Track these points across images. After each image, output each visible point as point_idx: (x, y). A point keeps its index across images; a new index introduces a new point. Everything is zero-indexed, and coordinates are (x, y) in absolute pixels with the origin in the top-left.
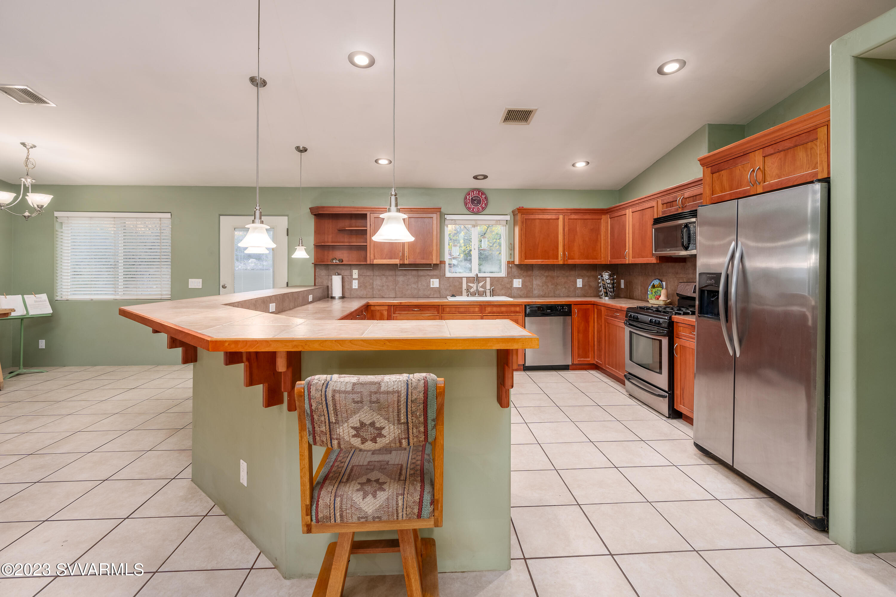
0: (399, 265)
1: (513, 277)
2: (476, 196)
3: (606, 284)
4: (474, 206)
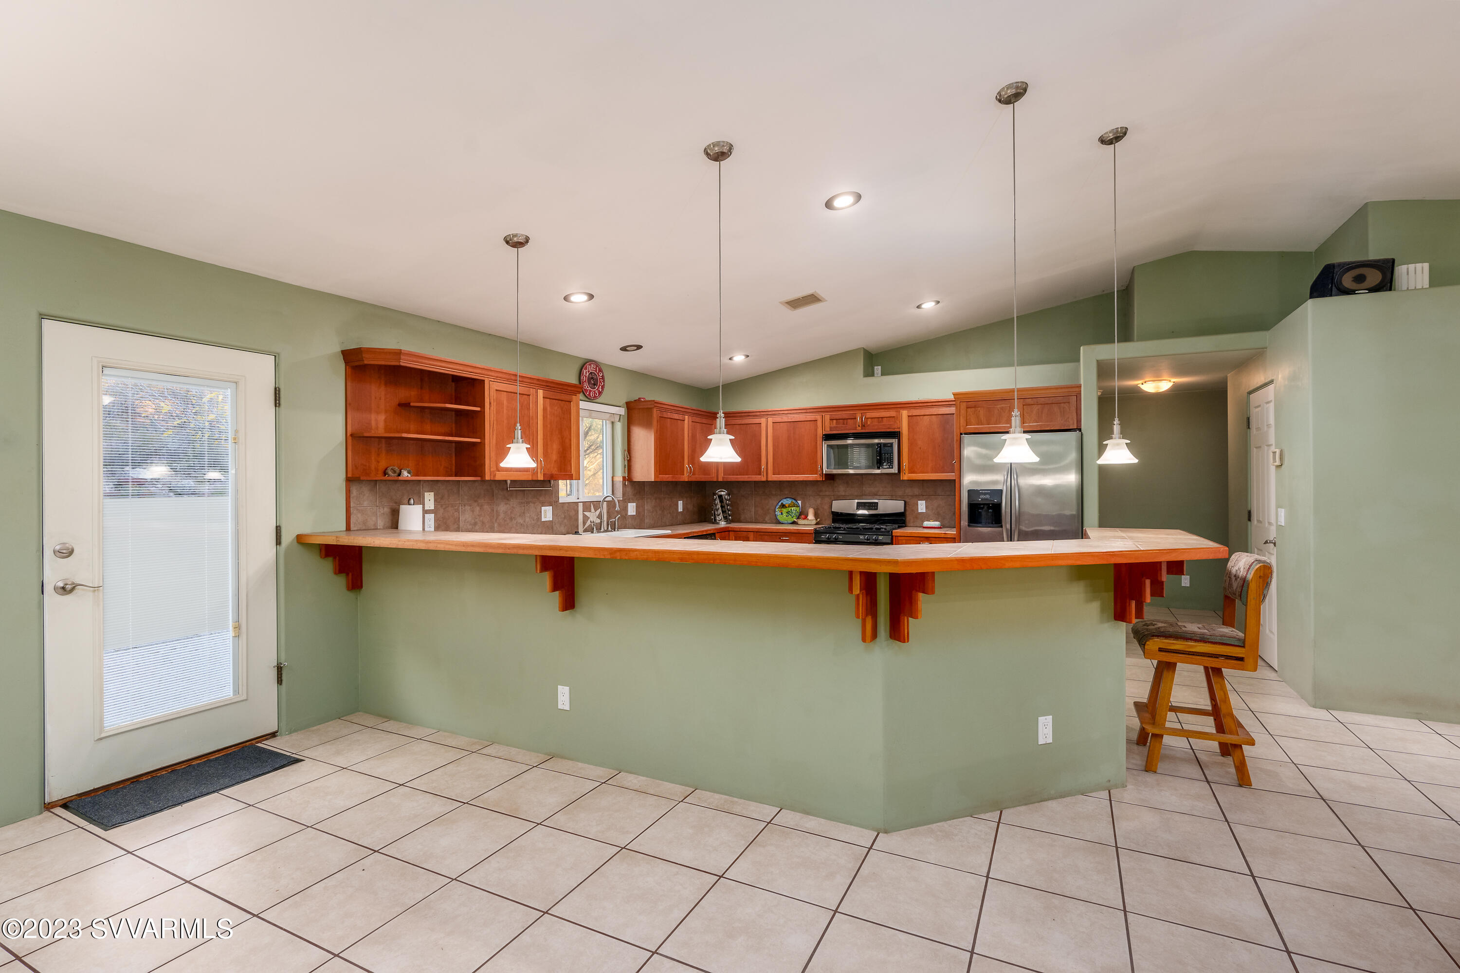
0: (509, 482)
1: (628, 500)
2: (593, 372)
3: (726, 505)
4: (590, 387)
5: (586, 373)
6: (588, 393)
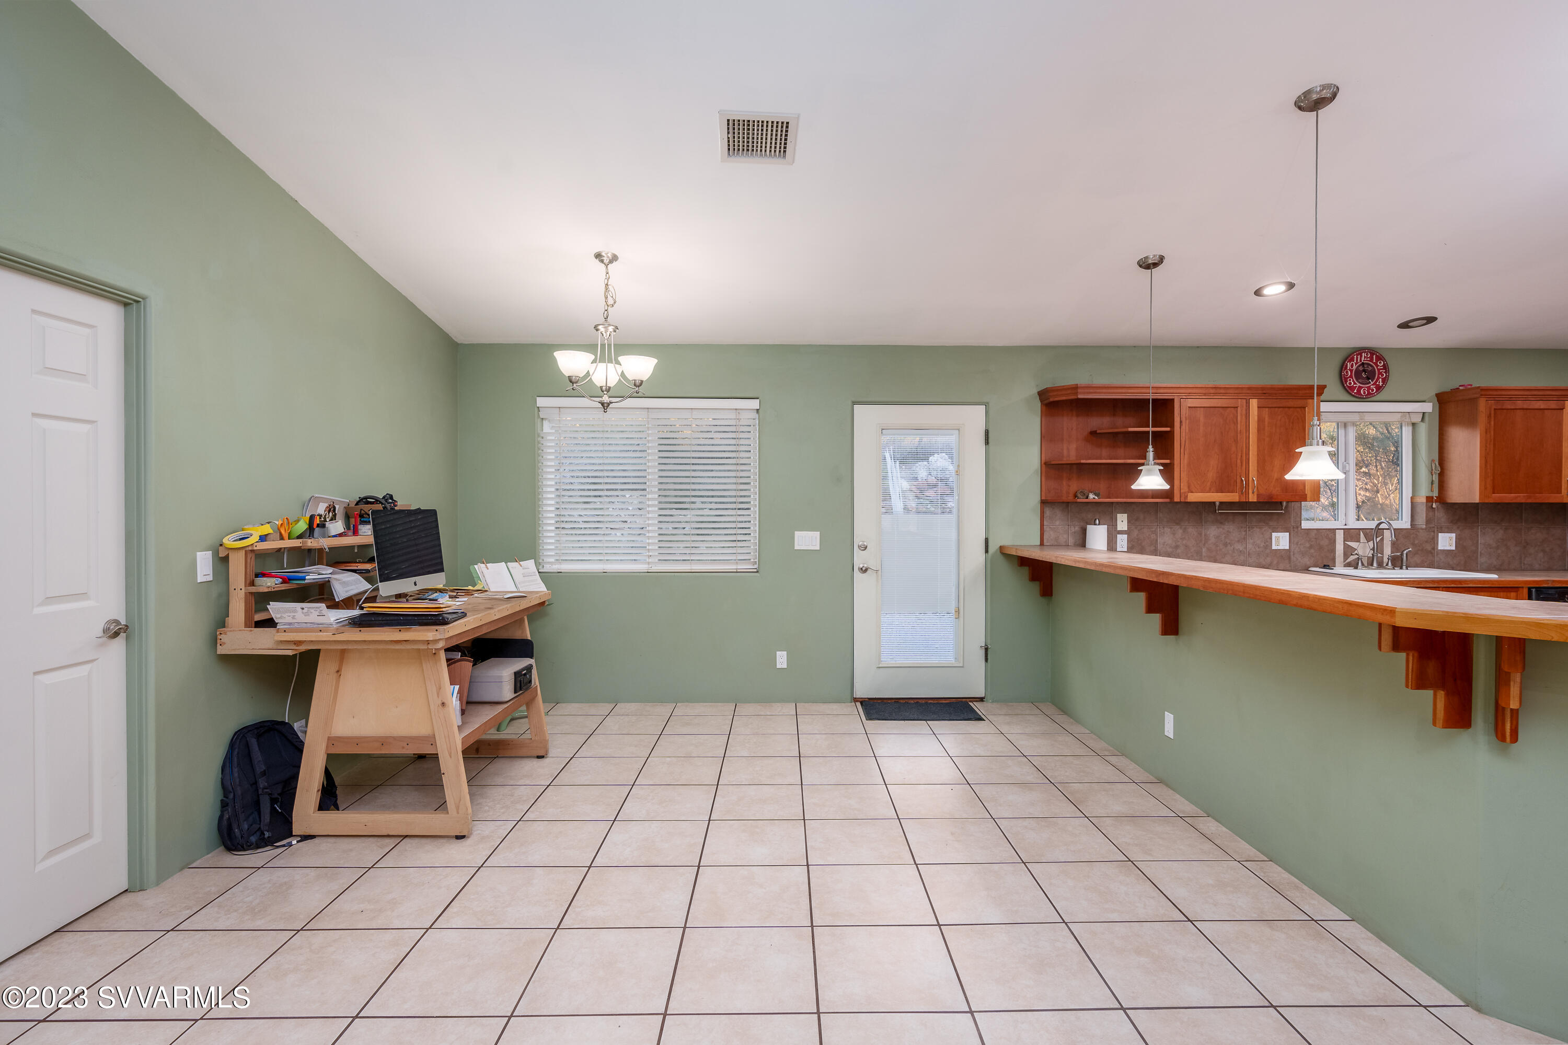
0: (1217, 504)
1: (1437, 528)
5: (1352, 366)
6: (1355, 391)
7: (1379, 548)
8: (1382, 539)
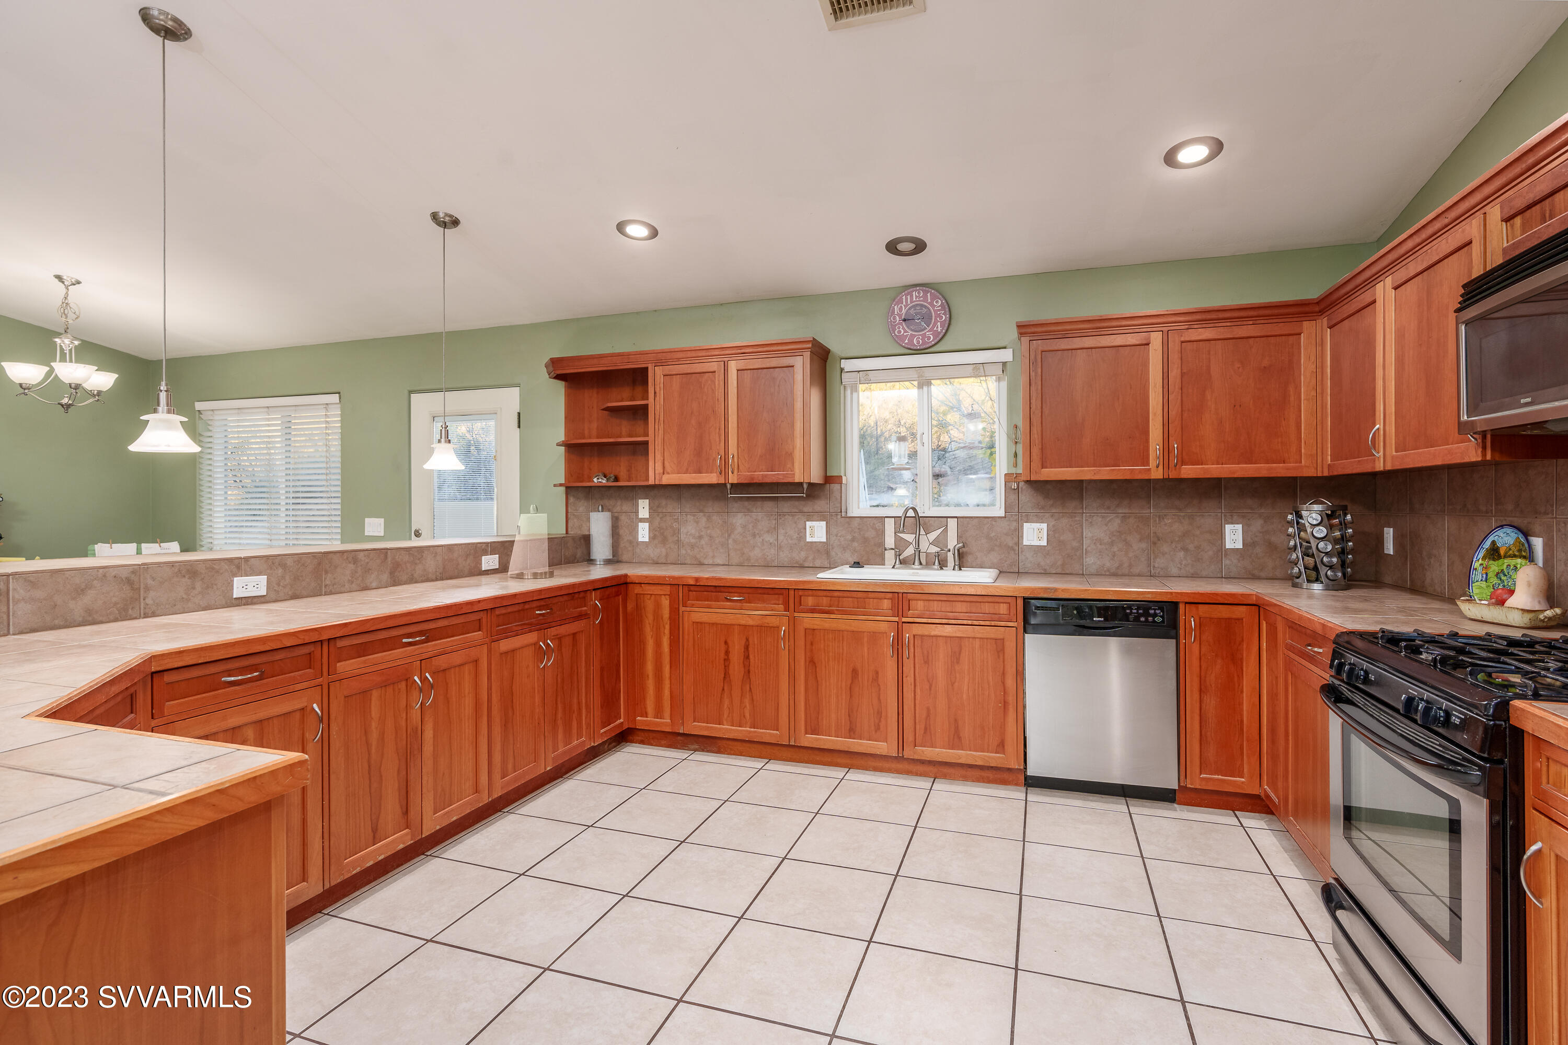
0: (728, 487)
2: (917, 305)
4: (912, 330)
5: (901, 309)
6: (906, 341)
7: (940, 542)
8: (946, 530)
